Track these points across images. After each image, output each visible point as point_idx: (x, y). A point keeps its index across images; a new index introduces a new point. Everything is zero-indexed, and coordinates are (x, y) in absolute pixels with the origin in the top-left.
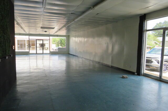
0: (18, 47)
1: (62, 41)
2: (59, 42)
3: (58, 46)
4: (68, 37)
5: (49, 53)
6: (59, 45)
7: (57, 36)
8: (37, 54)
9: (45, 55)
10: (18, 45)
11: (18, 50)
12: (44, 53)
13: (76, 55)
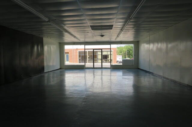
0: (79, 59)
1: (129, 52)
2: (127, 53)
3: (125, 58)
4: (137, 44)
5: (110, 67)
6: (127, 56)
7: (121, 43)
8: (94, 68)
9: (104, 71)
10: (79, 57)
11: (79, 63)
12: (103, 67)
13: (151, 71)
